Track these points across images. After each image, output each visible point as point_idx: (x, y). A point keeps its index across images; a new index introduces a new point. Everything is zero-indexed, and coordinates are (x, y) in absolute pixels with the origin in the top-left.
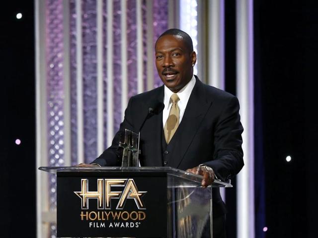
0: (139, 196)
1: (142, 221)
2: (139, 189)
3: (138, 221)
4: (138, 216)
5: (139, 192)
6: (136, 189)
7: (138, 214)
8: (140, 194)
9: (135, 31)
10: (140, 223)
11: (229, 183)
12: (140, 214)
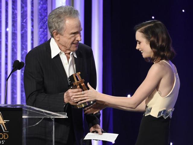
0: (5, 123)
1: (6, 139)
2: (4, 119)
3: (3, 139)
4: (4, 136)
5: (4, 121)
6: (2, 118)
7: (4, 135)
8: (5, 122)
9: (26, 11)
10: (4, 141)
11: (65, 115)
12: (5, 135)
